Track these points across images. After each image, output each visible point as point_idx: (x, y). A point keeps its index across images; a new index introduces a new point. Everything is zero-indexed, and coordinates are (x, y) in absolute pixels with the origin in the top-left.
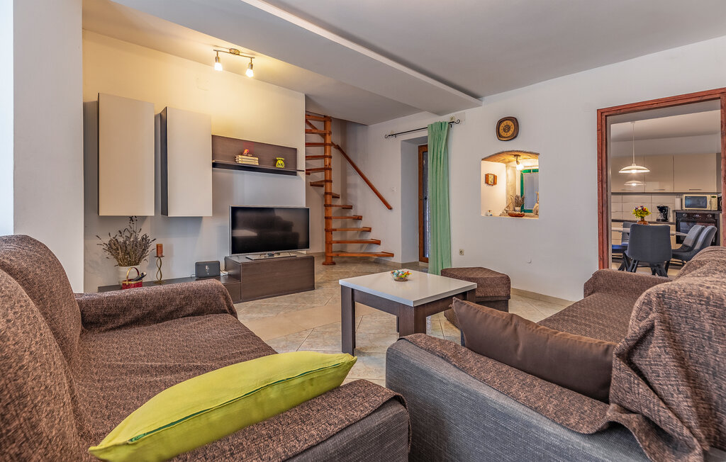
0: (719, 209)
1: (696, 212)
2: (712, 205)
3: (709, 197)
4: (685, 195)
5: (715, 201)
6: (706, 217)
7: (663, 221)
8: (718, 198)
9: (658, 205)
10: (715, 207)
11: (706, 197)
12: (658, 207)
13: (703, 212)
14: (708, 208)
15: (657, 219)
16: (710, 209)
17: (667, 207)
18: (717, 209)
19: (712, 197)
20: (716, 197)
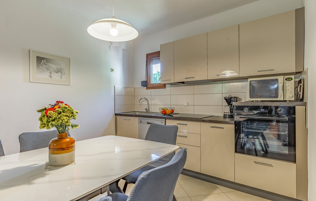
0: (298, 98)
1: (260, 104)
2: (286, 92)
3: (281, 79)
4: (249, 80)
5: (290, 86)
10: (290, 95)
11: (277, 80)
12: (225, 99)
13: (270, 104)
14: (280, 98)
15: (224, 115)
16: (282, 99)
17: (235, 97)
18: (293, 99)
19: (286, 79)
20: (292, 79)
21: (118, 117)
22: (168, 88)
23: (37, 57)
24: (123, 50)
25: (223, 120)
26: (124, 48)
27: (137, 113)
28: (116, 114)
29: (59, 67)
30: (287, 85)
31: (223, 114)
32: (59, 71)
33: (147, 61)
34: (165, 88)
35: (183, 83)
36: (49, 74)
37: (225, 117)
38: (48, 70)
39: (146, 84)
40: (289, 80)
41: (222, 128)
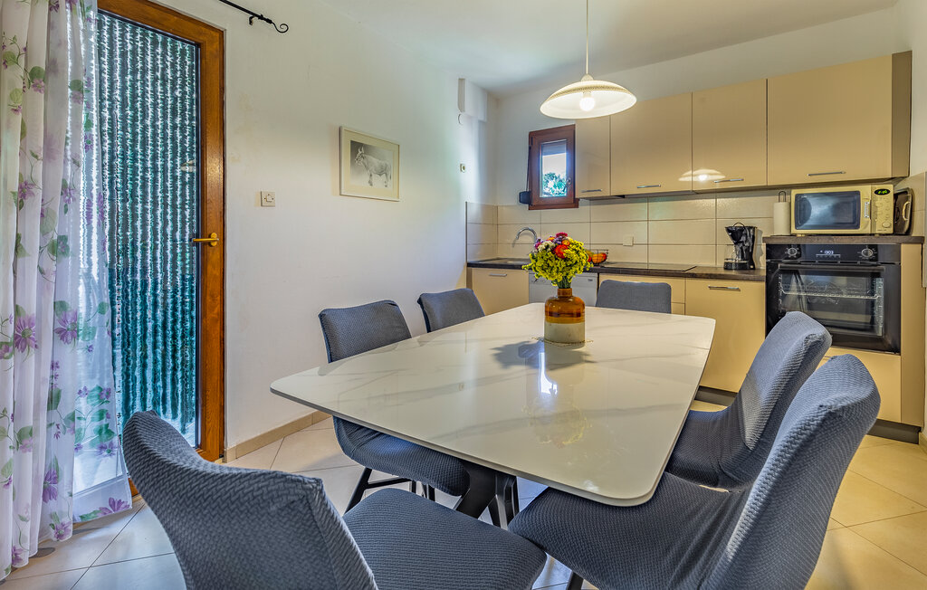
0: (901, 228)
1: (823, 241)
2: (877, 217)
3: (866, 191)
4: (794, 192)
5: (885, 205)
6: (858, 257)
7: (741, 267)
8: (896, 196)
9: (731, 224)
10: (884, 223)
11: (858, 193)
12: (728, 230)
13: (846, 241)
14: (864, 228)
15: (726, 263)
16: (868, 231)
17: (751, 227)
18: (890, 231)
19: (876, 192)
20: (888, 192)
21: (474, 270)
22: (584, 209)
23: (352, 142)
24: (480, 122)
25: (723, 272)
26: (482, 119)
27: (510, 262)
28: (469, 265)
29: (383, 163)
30: (877, 203)
31: (724, 261)
32: (383, 171)
33: (530, 148)
34: (577, 206)
35: (623, 196)
36: (368, 178)
37: (727, 266)
38: (367, 168)
39: (530, 199)
40: (881, 194)
41: (738, 290)
